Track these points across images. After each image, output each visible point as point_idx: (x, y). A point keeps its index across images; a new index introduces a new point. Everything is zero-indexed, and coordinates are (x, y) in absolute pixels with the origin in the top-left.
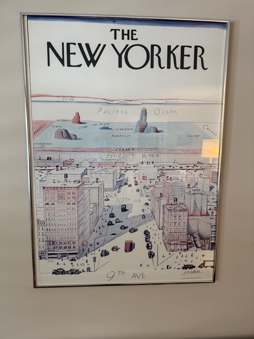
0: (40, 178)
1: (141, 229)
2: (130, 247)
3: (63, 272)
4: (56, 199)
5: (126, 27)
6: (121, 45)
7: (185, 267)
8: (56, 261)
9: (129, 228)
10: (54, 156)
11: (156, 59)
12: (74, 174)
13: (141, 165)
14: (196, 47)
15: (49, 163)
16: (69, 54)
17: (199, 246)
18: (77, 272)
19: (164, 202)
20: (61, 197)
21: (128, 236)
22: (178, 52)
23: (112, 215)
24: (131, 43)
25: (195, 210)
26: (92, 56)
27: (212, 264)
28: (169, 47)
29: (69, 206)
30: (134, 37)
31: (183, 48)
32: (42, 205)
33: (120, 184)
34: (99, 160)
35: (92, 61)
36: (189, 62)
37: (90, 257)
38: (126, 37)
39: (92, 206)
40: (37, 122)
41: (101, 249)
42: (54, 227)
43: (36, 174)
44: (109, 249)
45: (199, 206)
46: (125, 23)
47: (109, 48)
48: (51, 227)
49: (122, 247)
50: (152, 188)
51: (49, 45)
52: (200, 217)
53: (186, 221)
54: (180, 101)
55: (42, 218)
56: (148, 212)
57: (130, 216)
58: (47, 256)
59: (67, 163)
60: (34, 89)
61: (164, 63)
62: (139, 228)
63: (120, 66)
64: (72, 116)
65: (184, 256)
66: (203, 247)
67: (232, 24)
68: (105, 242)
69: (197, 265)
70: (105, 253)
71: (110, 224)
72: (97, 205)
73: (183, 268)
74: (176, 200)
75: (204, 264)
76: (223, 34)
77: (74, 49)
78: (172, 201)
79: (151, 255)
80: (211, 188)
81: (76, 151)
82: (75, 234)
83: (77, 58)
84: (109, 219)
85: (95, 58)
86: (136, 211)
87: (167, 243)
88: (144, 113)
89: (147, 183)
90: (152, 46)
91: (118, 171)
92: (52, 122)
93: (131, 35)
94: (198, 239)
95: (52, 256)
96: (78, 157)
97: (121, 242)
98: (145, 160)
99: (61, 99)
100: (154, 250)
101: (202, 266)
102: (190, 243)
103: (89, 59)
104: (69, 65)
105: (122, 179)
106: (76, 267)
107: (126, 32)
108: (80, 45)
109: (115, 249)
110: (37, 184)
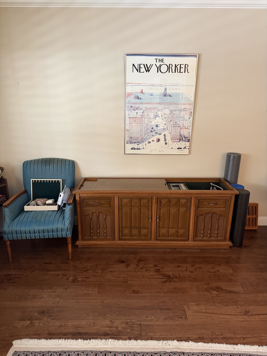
0: (128, 114)
1: (163, 134)
2: (158, 140)
3: (135, 149)
4: (133, 122)
5: (160, 58)
6: (158, 64)
7: (178, 148)
8: (132, 144)
9: (158, 133)
10: (133, 105)
11: (171, 69)
12: (140, 112)
13: (164, 109)
14: (185, 65)
15: (131, 108)
16: (140, 68)
17: (184, 140)
18: (139, 149)
19: (172, 123)
20: (135, 121)
21: (158, 136)
22: (179, 67)
23: (152, 128)
24: (162, 63)
25: (183, 126)
26: (148, 69)
27: (188, 147)
28: (176, 65)
29: (137, 124)
30: (163, 61)
31: (180, 65)
32: (128, 124)
33: (156, 116)
34: (149, 107)
35: (148, 70)
36: (182, 70)
37: (144, 143)
38: (160, 61)
39: (145, 124)
40: (128, 93)
41: (148, 141)
42: (132, 132)
43: (127, 112)
44: (151, 141)
45: (184, 125)
46: (160, 56)
47: (154, 66)
48: (131, 132)
49: (156, 140)
50: (167, 118)
51: (133, 65)
52: (185, 129)
53: (179, 131)
54: (179, 85)
55: (128, 129)
56: (165, 127)
57: (159, 129)
58: (129, 143)
59: (137, 108)
60: (127, 82)
61: (174, 71)
62: (162, 133)
63: (158, 72)
64: (140, 91)
65: (178, 144)
66: (185, 141)
67: (199, 55)
68: (150, 138)
69: (183, 148)
70: (150, 142)
71: (152, 131)
72: (147, 124)
73: (178, 149)
74: (176, 122)
75: (185, 147)
76: (195, 60)
77: (142, 66)
78: (175, 123)
79: (166, 144)
80: (189, 118)
81: (141, 103)
82: (139, 135)
83: (143, 70)
84: (151, 130)
86: (161, 127)
87: (172, 139)
88: (166, 89)
89: (166, 116)
90: (170, 65)
91: (155, 111)
92: (133, 93)
93: (162, 61)
94: (183, 138)
95: (131, 142)
96: (141, 106)
97: (155, 138)
98: (165, 107)
99: (136, 85)
100: (167, 142)
101: (185, 148)
102: (181, 139)
103: (147, 70)
104: (140, 72)
105: (156, 114)
106: (139, 147)
107: (160, 60)
108: (144, 65)
109: (153, 141)
110: (127, 116)
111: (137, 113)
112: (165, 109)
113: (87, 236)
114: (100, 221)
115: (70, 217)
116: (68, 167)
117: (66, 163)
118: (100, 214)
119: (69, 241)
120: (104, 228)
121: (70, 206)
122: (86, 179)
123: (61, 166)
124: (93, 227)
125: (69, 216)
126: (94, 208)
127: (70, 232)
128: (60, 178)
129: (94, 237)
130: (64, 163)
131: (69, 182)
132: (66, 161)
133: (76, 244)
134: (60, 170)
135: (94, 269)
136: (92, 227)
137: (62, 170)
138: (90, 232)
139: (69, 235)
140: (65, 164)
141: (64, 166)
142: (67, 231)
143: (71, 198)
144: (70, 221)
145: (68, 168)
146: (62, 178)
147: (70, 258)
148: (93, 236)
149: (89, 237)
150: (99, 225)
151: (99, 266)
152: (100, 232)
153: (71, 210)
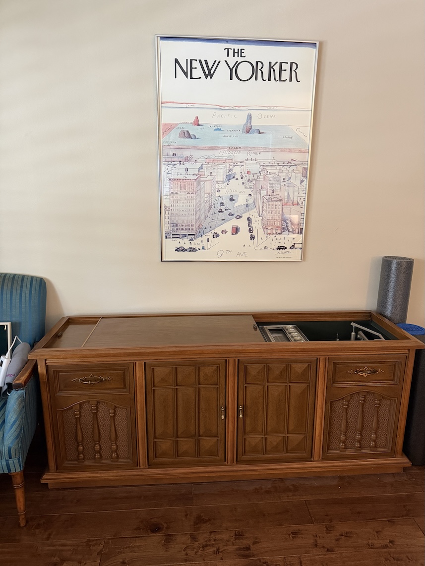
0: (167, 171)
1: (245, 216)
2: (236, 230)
3: (184, 250)
4: (179, 190)
5: (237, 47)
6: (232, 61)
7: (279, 248)
8: (178, 240)
9: (235, 215)
10: (178, 153)
11: (259, 73)
12: (193, 168)
13: (246, 161)
14: (292, 63)
15: (175, 158)
16: (191, 68)
17: (291, 230)
18: (194, 250)
19: (263, 193)
20: (183, 187)
21: (234, 222)
22: (277, 68)
23: (222, 204)
24: (240, 59)
25: (288, 200)
26: (209, 70)
27: (300, 246)
28: (270, 63)
29: (188, 195)
30: (243, 55)
31: (281, 63)
32: (168, 193)
33: (230, 177)
34: (213, 157)
35: (209, 74)
36: (286, 75)
37: (204, 238)
38: (236, 54)
39: (206, 196)
40: (166, 124)
41: (213, 231)
42: (177, 212)
43: (164, 168)
44: (219, 232)
45: (291, 196)
46: (236, 44)
47: (223, 64)
48: (175, 212)
49: (230, 231)
50: (254, 182)
51: (177, 61)
52: (292, 207)
53: (281, 210)
54: (278, 108)
55: (168, 205)
56: (251, 202)
57: (236, 205)
58: (172, 236)
59: (187, 159)
60: (163, 98)
61: (266, 77)
62: (243, 215)
63: (231, 78)
64: (192, 120)
65: (279, 239)
66: (293, 232)
67: (321, 44)
68: (217, 226)
69: (288, 247)
70: (216, 235)
71: (221, 211)
72: (210, 195)
73: (278, 249)
74: (273, 192)
75: (294, 246)
76: (313, 52)
77: (196, 64)
78: (270, 193)
79: (252, 238)
80: (302, 181)
81: (195, 148)
82: (193, 217)
83: (198, 72)
84: (220, 207)
85: (212, 72)
86: (241, 201)
87: (265, 228)
88: (250, 117)
89: (251, 177)
90: (257, 62)
91: (228, 166)
92: (177, 124)
93: (240, 53)
94: (289, 225)
95: (176, 236)
96: (197, 154)
97: (228, 226)
98: (249, 157)
99: (184, 105)
100: (254, 234)
101: (292, 247)
102: (284, 228)
103: (207, 73)
104: (191, 78)
105: (230, 173)
106: (193, 246)
107: (236, 51)
108: (200, 61)
109: (224, 232)
110: (164, 175)
111: (187, 170)
112: (250, 161)
113: (70, 460)
114: (100, 424)
115: (20, 419)
116: (28, 292)
117: (25, 284)
118: (101, 406)
119: (18, 481)
120: (110, 438)
121: (20, 392)
122: (71, 321)
123: (11, 292)
124: (83, 438)
125: (15, 417)
126: (85, 392)
127: (19, 459)
128: (9, 319)
129: (87, 463)
130: (20, 283)
131: (29, 328)
132: (25, 280)
133: (43, 482)
134: (9, 301)
135: (80, 557)
136: (80, 438)
137: (14, 301)
138: (78, 450)
139: (16, 467)
140: (22, 286)
141: (19, 292)
142: (10, 457)
143: (26, 370)
144: (18, 430)
145: (28, 295)
146: (14, 319)
147: (22, 525)
148: (84, 459)
149: (76, 462)
150: (99, 433)
151: (94, 545)
152: (101, 448)
153: (22, 401)
